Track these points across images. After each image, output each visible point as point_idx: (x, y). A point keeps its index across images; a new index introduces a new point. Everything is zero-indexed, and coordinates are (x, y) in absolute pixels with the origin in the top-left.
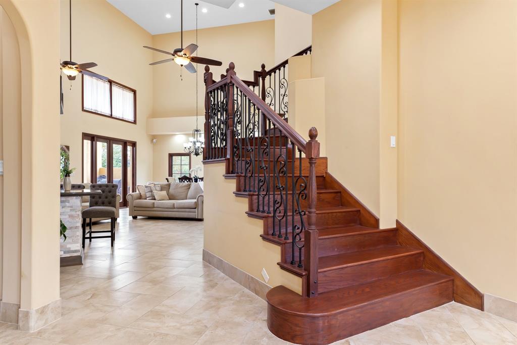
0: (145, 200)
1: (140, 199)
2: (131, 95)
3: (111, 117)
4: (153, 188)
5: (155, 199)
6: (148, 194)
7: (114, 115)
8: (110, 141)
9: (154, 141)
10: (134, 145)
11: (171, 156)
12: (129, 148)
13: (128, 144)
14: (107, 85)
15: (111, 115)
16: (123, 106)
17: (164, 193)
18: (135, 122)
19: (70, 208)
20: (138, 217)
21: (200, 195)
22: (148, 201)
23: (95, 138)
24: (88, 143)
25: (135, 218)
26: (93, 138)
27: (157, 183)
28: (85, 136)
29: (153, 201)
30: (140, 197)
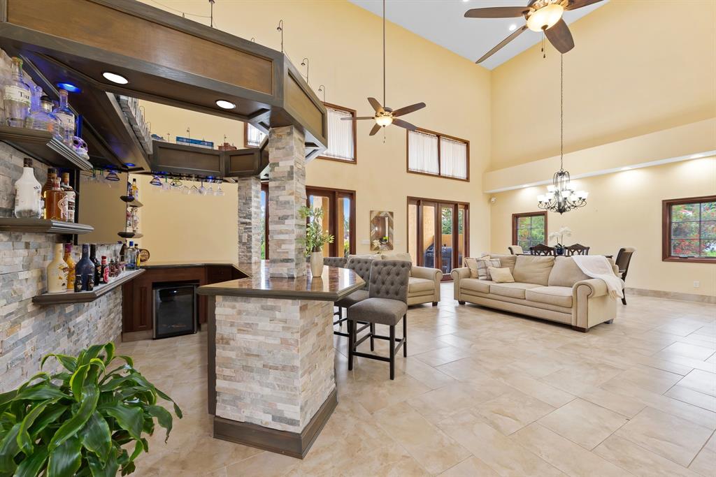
0: (476, 281)
1: (469, 277)
2: (464, 147)
3: (439, 175)
4: (488, 263)
5: (491, 280)
6: (482, 272)
7: (443, 173)
8: (438, 203)
9: (493, 200)
10: (467, 206)
11: (516, 217)
12: (461, 212)
13: (459, 206)
14: (435, 140)
15: (440, 174)
16: (454, 161)
17: (506, 271)
18: (468, 179)
19: (282, 324)
20: (466, 303)
21: (579, 282)
22: (481, 283)
23: (421, 202)
24: (413, 208)
25: (462, 303)
26: (419, 202)
27: (495, 255)
28: (411, 200)
29: (488, 283)
30: (469, 275)
